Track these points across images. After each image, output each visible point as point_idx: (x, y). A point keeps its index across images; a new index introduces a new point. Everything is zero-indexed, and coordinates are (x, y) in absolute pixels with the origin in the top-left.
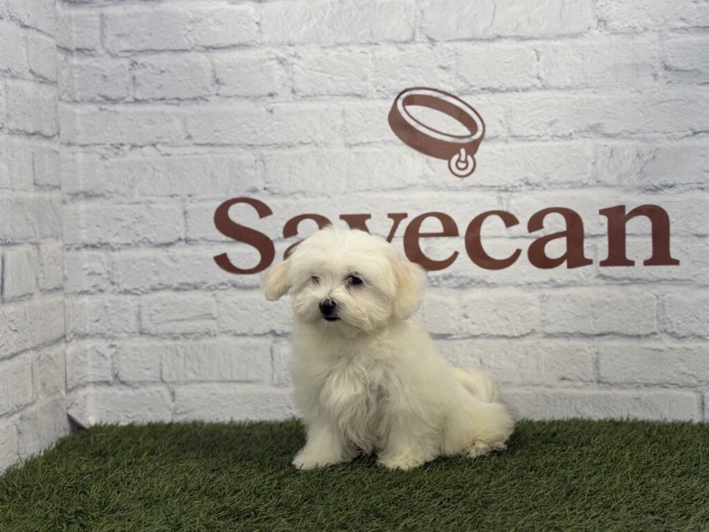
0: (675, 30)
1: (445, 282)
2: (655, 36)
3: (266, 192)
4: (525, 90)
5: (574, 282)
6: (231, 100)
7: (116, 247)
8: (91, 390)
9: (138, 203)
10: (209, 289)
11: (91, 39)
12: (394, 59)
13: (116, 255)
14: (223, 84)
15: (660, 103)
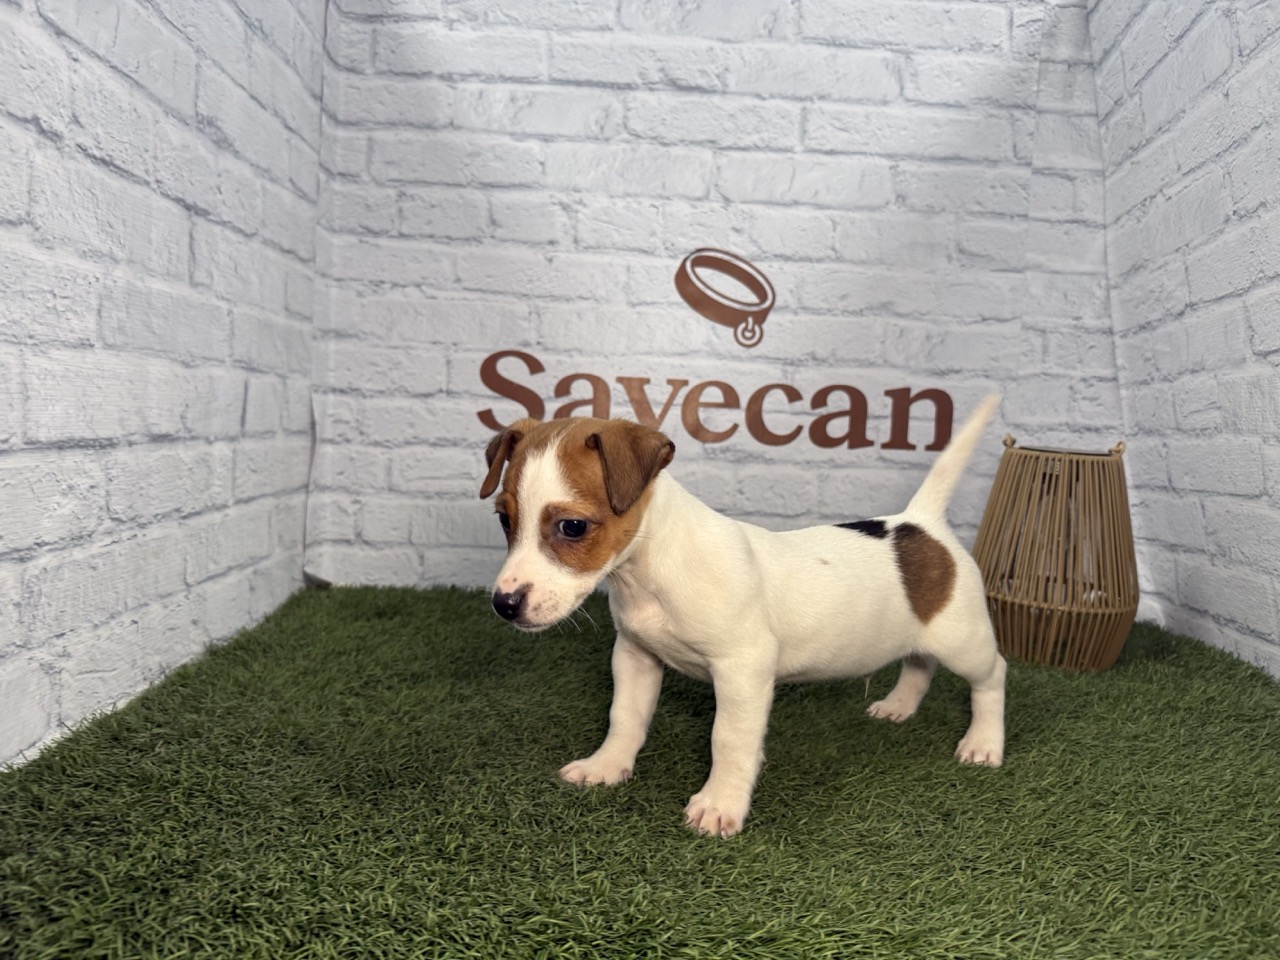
0: (972, 213)
1: (721, 456)
2: (951, 218)
3: (539, 347)
4: (819, 260)
5: (854, 463)
6: (507, 244)
7: (367, 394)
8: (326, 549)
9: (396, 348)
10: (470, 446)
11: (356, 164)
12: (686, 216)
13: (368, 403)
14: (500, 226)
15: (952, 285)
